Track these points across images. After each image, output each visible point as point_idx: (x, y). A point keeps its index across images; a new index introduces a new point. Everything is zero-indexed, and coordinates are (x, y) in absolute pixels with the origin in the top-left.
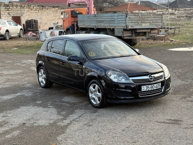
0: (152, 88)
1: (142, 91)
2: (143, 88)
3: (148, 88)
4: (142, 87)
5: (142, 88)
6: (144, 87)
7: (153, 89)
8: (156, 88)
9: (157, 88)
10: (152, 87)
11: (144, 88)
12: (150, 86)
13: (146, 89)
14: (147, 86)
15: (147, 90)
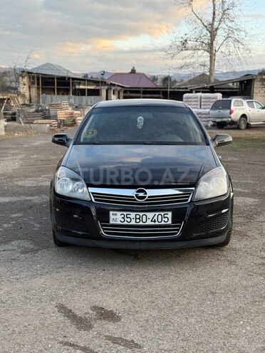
0: (138, 221)
1: (111, 222)
2: (114, 217)
3: (129, 220)
4: (111, 213)
5: (112, 217)
6: (116, 215)
7: (141, 223)
8: (153, 223)
9: (157, 223)
10: (138, 217)
11: (116, 218)
12: (133, 215)
13: (123, 220)
14: (125, 213)
15: (125, 223)
